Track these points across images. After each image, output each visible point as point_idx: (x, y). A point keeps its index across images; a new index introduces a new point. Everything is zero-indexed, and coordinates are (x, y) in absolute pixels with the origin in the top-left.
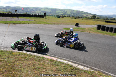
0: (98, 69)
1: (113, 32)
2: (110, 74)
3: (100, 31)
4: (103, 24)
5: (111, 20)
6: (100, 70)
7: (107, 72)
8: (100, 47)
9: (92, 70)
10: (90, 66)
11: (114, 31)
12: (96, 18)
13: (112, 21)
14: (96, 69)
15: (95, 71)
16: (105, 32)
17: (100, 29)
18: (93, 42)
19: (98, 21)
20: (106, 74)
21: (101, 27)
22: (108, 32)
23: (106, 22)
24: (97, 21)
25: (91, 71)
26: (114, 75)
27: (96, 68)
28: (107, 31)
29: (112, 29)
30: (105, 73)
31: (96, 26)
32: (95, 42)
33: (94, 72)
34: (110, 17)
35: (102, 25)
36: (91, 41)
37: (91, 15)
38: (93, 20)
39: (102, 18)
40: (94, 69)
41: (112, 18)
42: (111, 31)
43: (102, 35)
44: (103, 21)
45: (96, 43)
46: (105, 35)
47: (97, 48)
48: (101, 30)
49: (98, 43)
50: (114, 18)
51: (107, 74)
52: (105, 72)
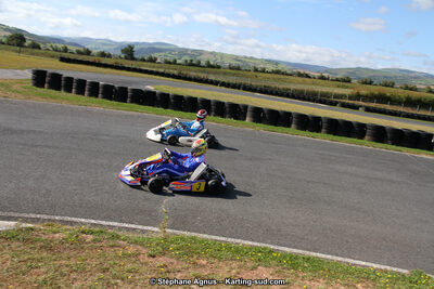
0: (46, 217)
1: (86, 93)
2: (83, 220)
3: (45, 91)
4: (53, 66)
5: (79, 53)
6: (52, 217)
7: (74, 219)
8: (47, 146)
9: (24, 225)
10: (17, 215)
11: (90, 90)
12: (26, 44)
13: (81, 58)
14: (38, 219)
15: (37, 226)
16: (63, 93)
17: (46, 85)
18: (22, 132)
19: (37, 54)
20: (72, 223)
21: (47, 79)
22: (73, 95)
23: (63, 60)
24: (33, 54)
25: (21, 230)
26: (93, 221)
27: (38, 216)
28: (69, 90)
29: (81, 83)
30: (67, 223)
31: (29, 75)
32: (29, 132)
33: (32, 229)
34: (76, 45)
35: (50, 71)
36: (14, 127)
37: (5, 30)
38: (16, 51)
39: (48, 46)
40: (34, 221)
41: (82, 50)
42: (80, 91)
43: (53, 103)
44: (53, 57)
45: (34, 132)
46: (64, 103)
47: (38, 149)
48: (49, 88)
49: (40, 132)
50: (86, 47)
51: (76, 223)
52: (69, 219)
